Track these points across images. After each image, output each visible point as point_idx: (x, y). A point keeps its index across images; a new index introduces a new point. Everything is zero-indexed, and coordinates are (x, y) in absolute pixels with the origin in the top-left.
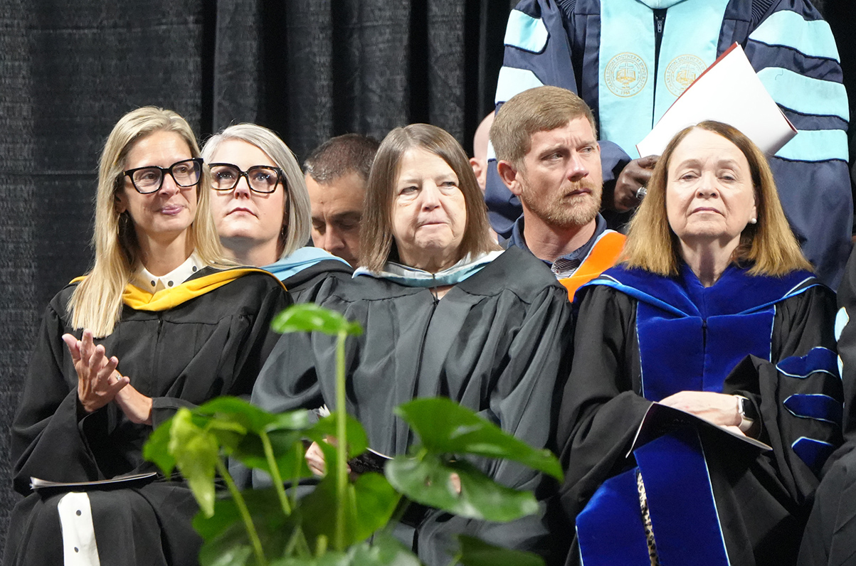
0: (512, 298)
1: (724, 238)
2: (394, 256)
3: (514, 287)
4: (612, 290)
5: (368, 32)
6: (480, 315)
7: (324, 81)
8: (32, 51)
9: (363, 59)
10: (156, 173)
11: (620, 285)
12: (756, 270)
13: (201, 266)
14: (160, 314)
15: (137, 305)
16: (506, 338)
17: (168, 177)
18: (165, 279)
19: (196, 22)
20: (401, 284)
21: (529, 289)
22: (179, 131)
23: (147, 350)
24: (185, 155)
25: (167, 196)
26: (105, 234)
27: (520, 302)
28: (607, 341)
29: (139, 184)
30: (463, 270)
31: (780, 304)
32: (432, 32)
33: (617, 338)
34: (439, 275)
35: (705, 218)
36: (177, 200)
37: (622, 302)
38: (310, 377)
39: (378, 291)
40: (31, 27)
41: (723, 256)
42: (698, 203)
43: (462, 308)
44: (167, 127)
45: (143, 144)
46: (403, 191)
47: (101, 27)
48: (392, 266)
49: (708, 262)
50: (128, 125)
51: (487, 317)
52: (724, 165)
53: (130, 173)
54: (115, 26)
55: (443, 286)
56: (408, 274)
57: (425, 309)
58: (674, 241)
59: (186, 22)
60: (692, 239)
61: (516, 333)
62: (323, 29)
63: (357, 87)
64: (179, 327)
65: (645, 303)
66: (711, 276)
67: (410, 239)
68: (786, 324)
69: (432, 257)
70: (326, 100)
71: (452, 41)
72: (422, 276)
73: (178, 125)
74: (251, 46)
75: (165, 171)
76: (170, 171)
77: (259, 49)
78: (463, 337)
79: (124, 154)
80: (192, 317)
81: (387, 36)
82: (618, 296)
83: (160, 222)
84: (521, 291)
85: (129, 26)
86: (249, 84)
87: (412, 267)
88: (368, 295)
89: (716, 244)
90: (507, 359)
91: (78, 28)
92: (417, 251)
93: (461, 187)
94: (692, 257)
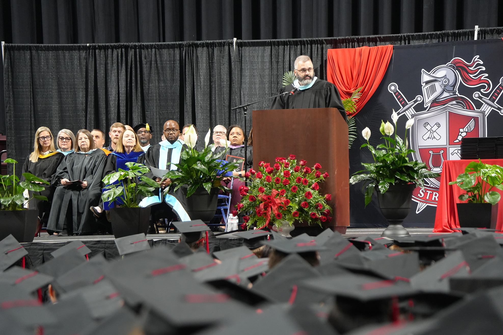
0: (97, 156)
1: (132, 147)
2: (79, 149)
3: (97, 154)
4: (113, 154)
5: (111, 114)
6: (92, 159)
7: (104, 122)
8: (59, 117)
9: (110, 118)
10: (44, 138)
11: (115, 154)
12: (134, 151)
13: (51, 151)
14: (44, 159)
15: (40, 157)
16: (96, 162)
17: (46, 138)
18: (45, 153)
19: (84, 112)
20: (80, 154)
21: (100, 155)
22: (48, 131)
23: (41, 164)
24: (49, 135)
25: (45, 141)
26: (36, 146)
27: (98, 157)
28: (112, 162)
29: (41, 139)
30: (91, 151)
31: (139, 157)
32: (120, 114)
33: (114, 162)
34: (86, 153)
35: (130, 143)
36: (47, 142)
37: (115, 156)
38: (66, 168)
39: (77, 155)
40: (59, 113)
41: (131, 149)
42: (129, 141)
43: (89, 158)
44: (46, 130)
45: (42, 133)
46: (80, 140)
47: (70, 113)
48: (79, 151)
49: (129, 150)
50: (40, 130)
51: (93, 159)
52: (132, 135)
53: (40, 138)
54: (72, 113)
55: (87, 154)
56: (81, 152)
57: (84, 157)
58: (123, 147)
59: (83, 113)
60: (127, 147)
61: (97, 161)
62: (104, 113)
63: (110, 122)
64: (46, 161)
65: (118, 157)
66: (129, 152)
67: (81, 147)
68: (139, 160)
69: (85, 150)
70: (105, 125)
71: (124, 115)
72: (84, 153)
73: (48, 130)
74: (93, 116)
75: (45, 137)
76: (46, 137)
77: (94, 116)
78: (89, 162)
79: (39, 134)
80: (49, 159)
81: (114, 115)
82: (114, 155)
83: (45, 145)
84: (99, 155)
85: (74, 113)
86: (93, 122)
87: (82, 151)
88: (75, 156)
89: (131, 147)
90: (95, 165)
91: (66, 113)
92: (82, 149)
93: (89, 139)
94: (127, 149)
